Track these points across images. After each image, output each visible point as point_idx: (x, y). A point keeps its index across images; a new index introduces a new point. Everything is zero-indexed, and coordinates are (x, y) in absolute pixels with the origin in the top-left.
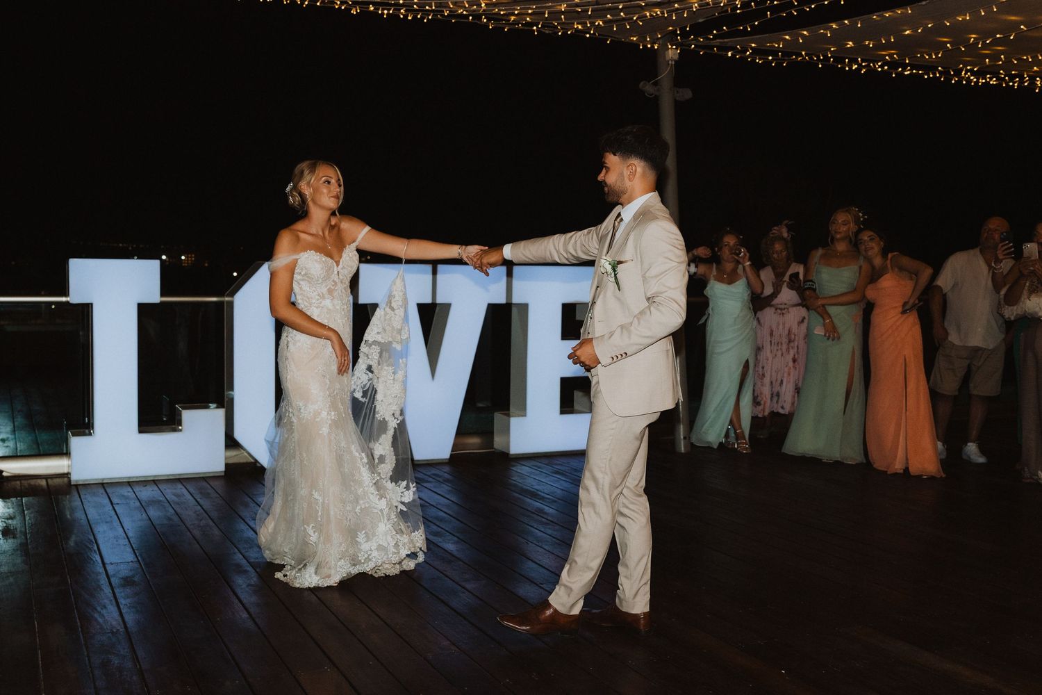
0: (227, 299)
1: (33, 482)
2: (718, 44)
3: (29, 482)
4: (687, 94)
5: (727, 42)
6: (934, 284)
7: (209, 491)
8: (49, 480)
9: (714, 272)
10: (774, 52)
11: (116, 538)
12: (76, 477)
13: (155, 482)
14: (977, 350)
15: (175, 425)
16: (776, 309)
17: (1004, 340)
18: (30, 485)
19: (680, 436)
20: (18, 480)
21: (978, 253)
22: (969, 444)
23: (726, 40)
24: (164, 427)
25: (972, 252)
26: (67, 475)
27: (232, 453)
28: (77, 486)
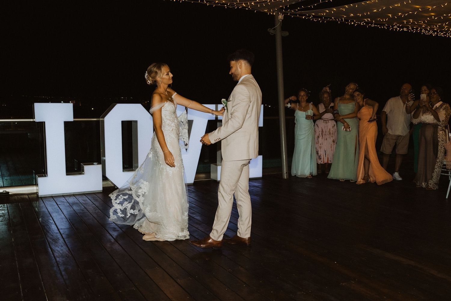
0: (101, 119)
1: (22, 196)
2: (299, 13)
3: (20, 196)
4: (287, 34)
5: (303, 13)
6: (383, 110)
7: (97, 198)
8: (29, 196)
9: (298, 107)
10: (321, 17)
11: (62, 218)
12: (41, 194)
13: (74, 195)
14: (399, 136)
15: (81, 171)
16: (324, 121)
17: (409, 132)
18: (21, 197)
19: (284, 172)
20: (16, 196)
21: (400, 98)
22: (395, 173)
23: (302, 12)
24: (75, 173)
25: (397, 97)
26: (37, 193)
27: (105, 183)
28: (41, 198)
